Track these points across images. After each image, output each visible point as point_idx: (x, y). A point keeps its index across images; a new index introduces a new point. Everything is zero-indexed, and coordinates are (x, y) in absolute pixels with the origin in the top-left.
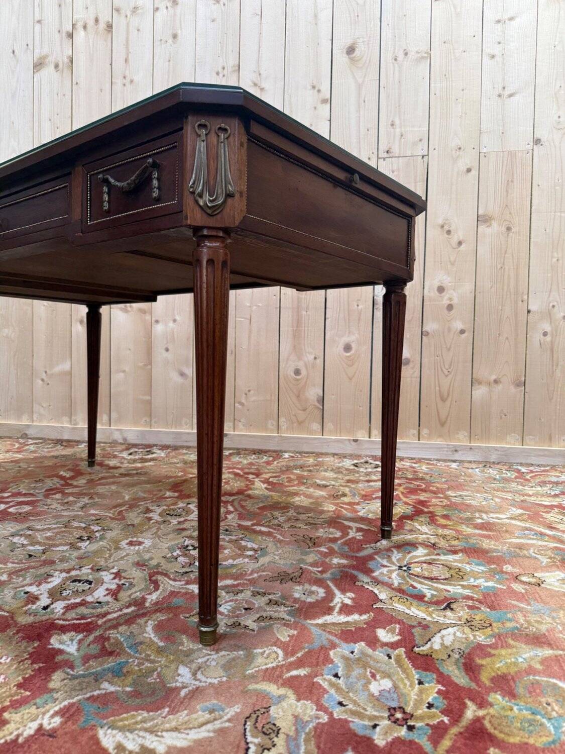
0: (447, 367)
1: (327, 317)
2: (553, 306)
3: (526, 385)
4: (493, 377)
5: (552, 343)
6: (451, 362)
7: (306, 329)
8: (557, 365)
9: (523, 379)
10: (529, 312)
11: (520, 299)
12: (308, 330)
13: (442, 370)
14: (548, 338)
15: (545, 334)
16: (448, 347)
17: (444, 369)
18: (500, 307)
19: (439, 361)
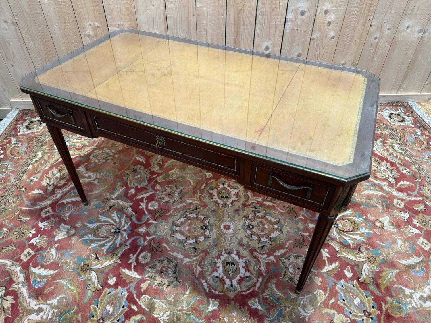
0: (320, 57)
1: (256, 30)
2: (385, 22)
3: (358, 66)
4: (343, 62)
5: (378, 43)
6: (323, 55)
7: (242, 37)
8: (376, 55)
9: (357, 63)
10: (371, 26)
11: (368, 18)
12: (244, 38)
13: (317, 59)
14: (376, 41)
15: (375, 38)
16: (323, 46)
17: (319, 59)
18: (357, 23)
19: (317, 54)
